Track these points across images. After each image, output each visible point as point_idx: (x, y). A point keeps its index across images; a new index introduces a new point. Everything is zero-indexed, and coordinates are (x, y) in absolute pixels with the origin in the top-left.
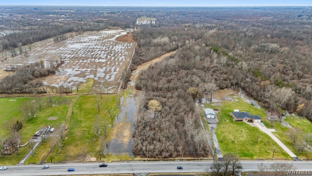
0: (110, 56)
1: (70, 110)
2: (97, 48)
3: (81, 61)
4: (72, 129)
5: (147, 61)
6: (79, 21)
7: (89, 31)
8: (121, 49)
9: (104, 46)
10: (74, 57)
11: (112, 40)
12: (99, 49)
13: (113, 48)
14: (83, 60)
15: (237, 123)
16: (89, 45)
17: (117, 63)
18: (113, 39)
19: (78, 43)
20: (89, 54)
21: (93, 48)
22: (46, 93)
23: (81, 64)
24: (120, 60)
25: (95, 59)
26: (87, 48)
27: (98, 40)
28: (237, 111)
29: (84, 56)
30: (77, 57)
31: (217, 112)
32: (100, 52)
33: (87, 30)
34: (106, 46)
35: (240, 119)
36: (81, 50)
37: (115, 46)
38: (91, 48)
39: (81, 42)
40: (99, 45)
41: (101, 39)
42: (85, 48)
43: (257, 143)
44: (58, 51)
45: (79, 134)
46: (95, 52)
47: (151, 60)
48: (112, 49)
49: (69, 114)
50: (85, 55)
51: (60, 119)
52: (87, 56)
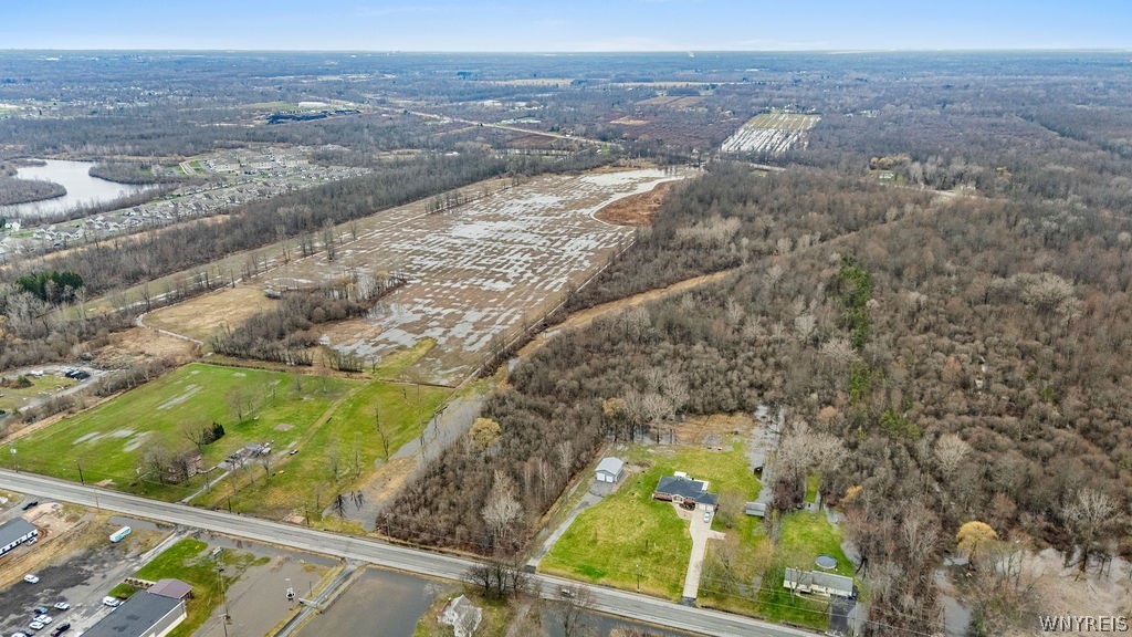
0: (534, 271)
1: (328, 414)
2: (520, 242)
3: (448, 284)
4: (303, 455)
5: (616, 299)
6: (552, 130)
7: (552, 172)
8: (585, 250)
9: (544, 235)
10: (441, 268)
11: (585, 211)
12: (524, 246)
13: (564, 243)
14: (455, 281)
15: (652, 505)
16: (509, 231)
17: (530, 298)
18: (591, 211)
19: (486, 218)
20: (483, 262)
21: (512, 242)
22: (310, 365)
23: (439, 293)
24: (547, 288)
25: (487, 279)
26: (497, 241)
27: (548, 212)
28: (682, 475)
29: (467, 267)
30: (449, 270)
31: (637, 469)
32: (517, 256)
33: (545, 171)
34: (553, 235)
35: (665, 497)
36: (474, 245)
37: (578, 236)
38: (504, 242)
39: (496, 218)
40: (537, 231)
41: (562, 207)
42: (491, 239)
43: (644, 553)
44: (418, 244)
45: (307, 468)
46: (507, 256)
47: (628, 296)
48: (557, 248)
49: (319, 424)
50: (474, 264)
51: (294, 432)
52: (474, 267)
